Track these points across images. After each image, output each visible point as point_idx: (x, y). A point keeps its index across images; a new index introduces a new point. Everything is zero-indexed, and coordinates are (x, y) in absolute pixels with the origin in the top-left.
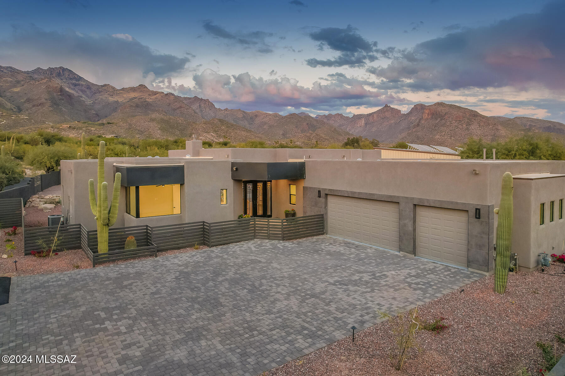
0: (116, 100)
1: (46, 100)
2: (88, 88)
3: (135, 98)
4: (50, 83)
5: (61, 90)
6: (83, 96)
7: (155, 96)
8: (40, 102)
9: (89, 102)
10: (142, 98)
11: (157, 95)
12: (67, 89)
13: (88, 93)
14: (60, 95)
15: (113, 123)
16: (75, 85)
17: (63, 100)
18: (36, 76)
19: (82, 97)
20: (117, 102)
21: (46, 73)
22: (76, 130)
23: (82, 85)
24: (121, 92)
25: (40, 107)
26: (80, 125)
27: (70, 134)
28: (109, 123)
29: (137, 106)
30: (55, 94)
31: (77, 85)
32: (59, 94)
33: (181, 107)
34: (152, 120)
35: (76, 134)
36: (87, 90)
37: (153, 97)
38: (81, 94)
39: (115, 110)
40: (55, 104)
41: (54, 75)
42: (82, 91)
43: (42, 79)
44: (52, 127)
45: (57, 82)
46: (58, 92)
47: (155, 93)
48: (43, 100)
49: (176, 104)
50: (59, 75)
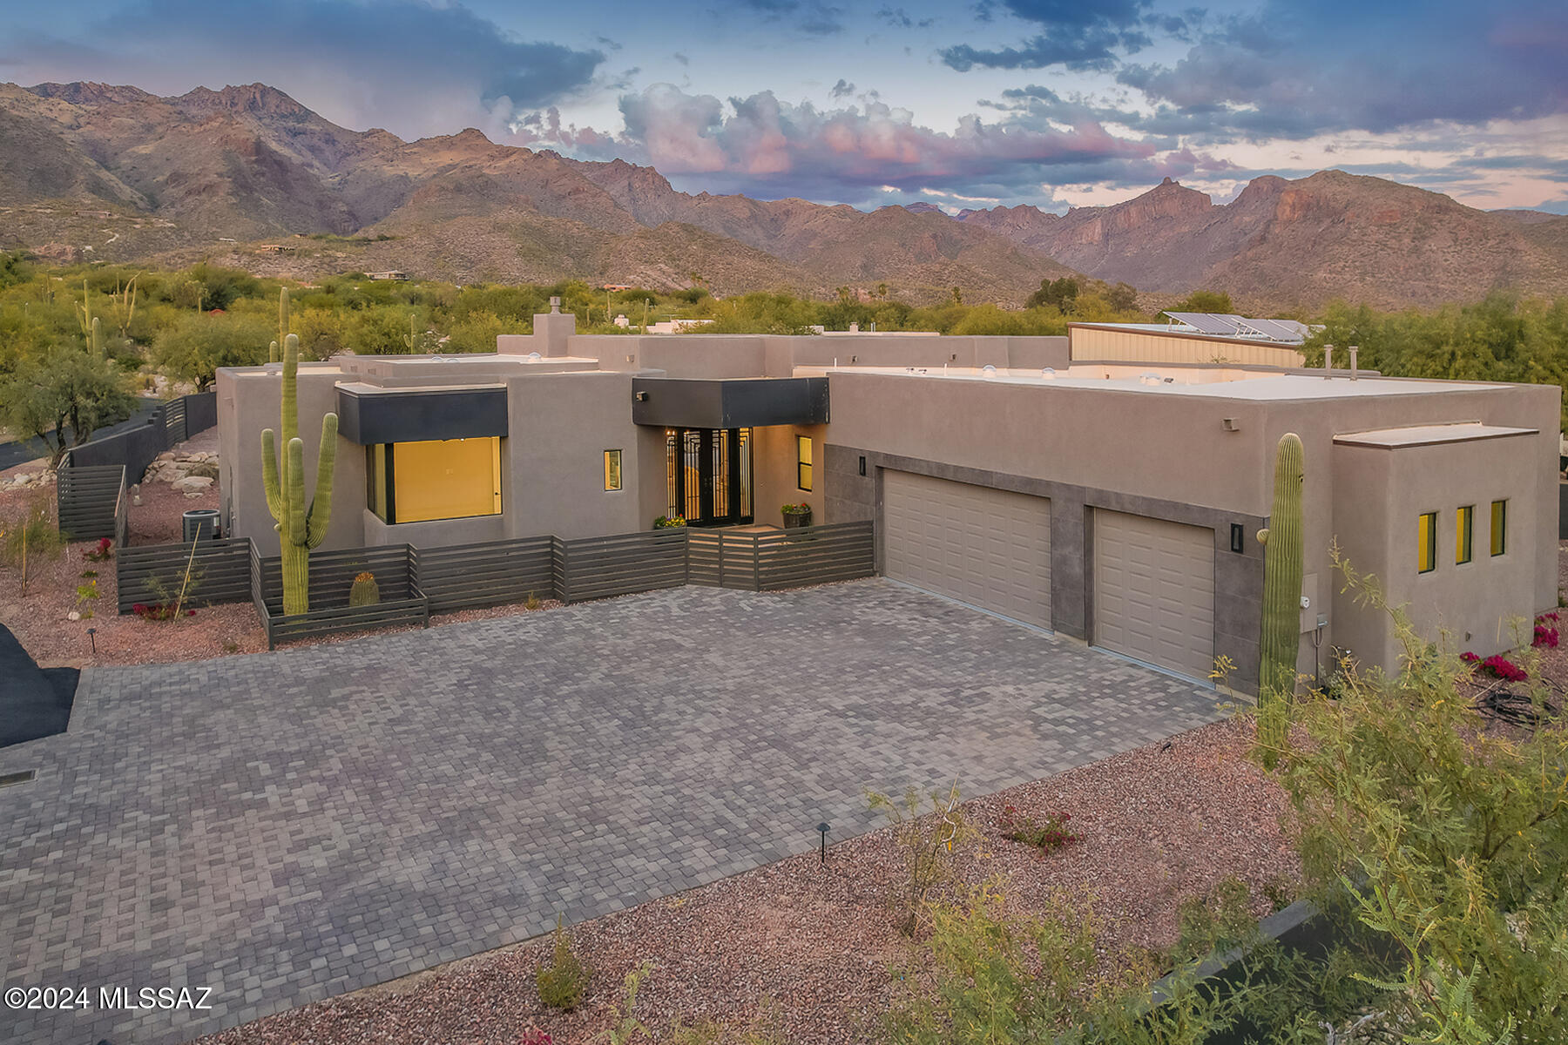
0: (401, 173)
1: (220, 175)
2: (327, 142)
3: (453, 167)
4: (229, 130)
5: (259, 148)
6: (316, 163)
7: (507, 161)
8: (204, 181)
9: (329, 179)
10: (471, 166)
11: (514, 157)
12: (274, 146)
13: (327, 153)
14: (256, 161)
15: (393, 238)
16: (296, 134)
17: (263, 174)
18: (194, 111)
19: (311, 166)
20: (404, 178)
21: (221, 103)
22: (295, 257)
23: (313, 133)
24: (415, 150)
25: (204, 196)
26: (307, 244)
27: (280, 270)
28: (382, 238)
29: (459, 189)
30: (243, 160)
31: (300, 133)
32: (254, 158)
33: (577, 191)
34: (500, 228)
35: (296, 270)
36: (324, 146)
37: (503, 163)
38: (309, 157)
39: (399, 200)
40: (243, 187)
41: (240, 107)
42: (313, 149)
43: (209, 119)
44: (235, 252)
45: (248, 127)
46: (251, 155)
47: (507, 152)
48: (213, 178)
49: (564, 180)
50: (252, 106)
